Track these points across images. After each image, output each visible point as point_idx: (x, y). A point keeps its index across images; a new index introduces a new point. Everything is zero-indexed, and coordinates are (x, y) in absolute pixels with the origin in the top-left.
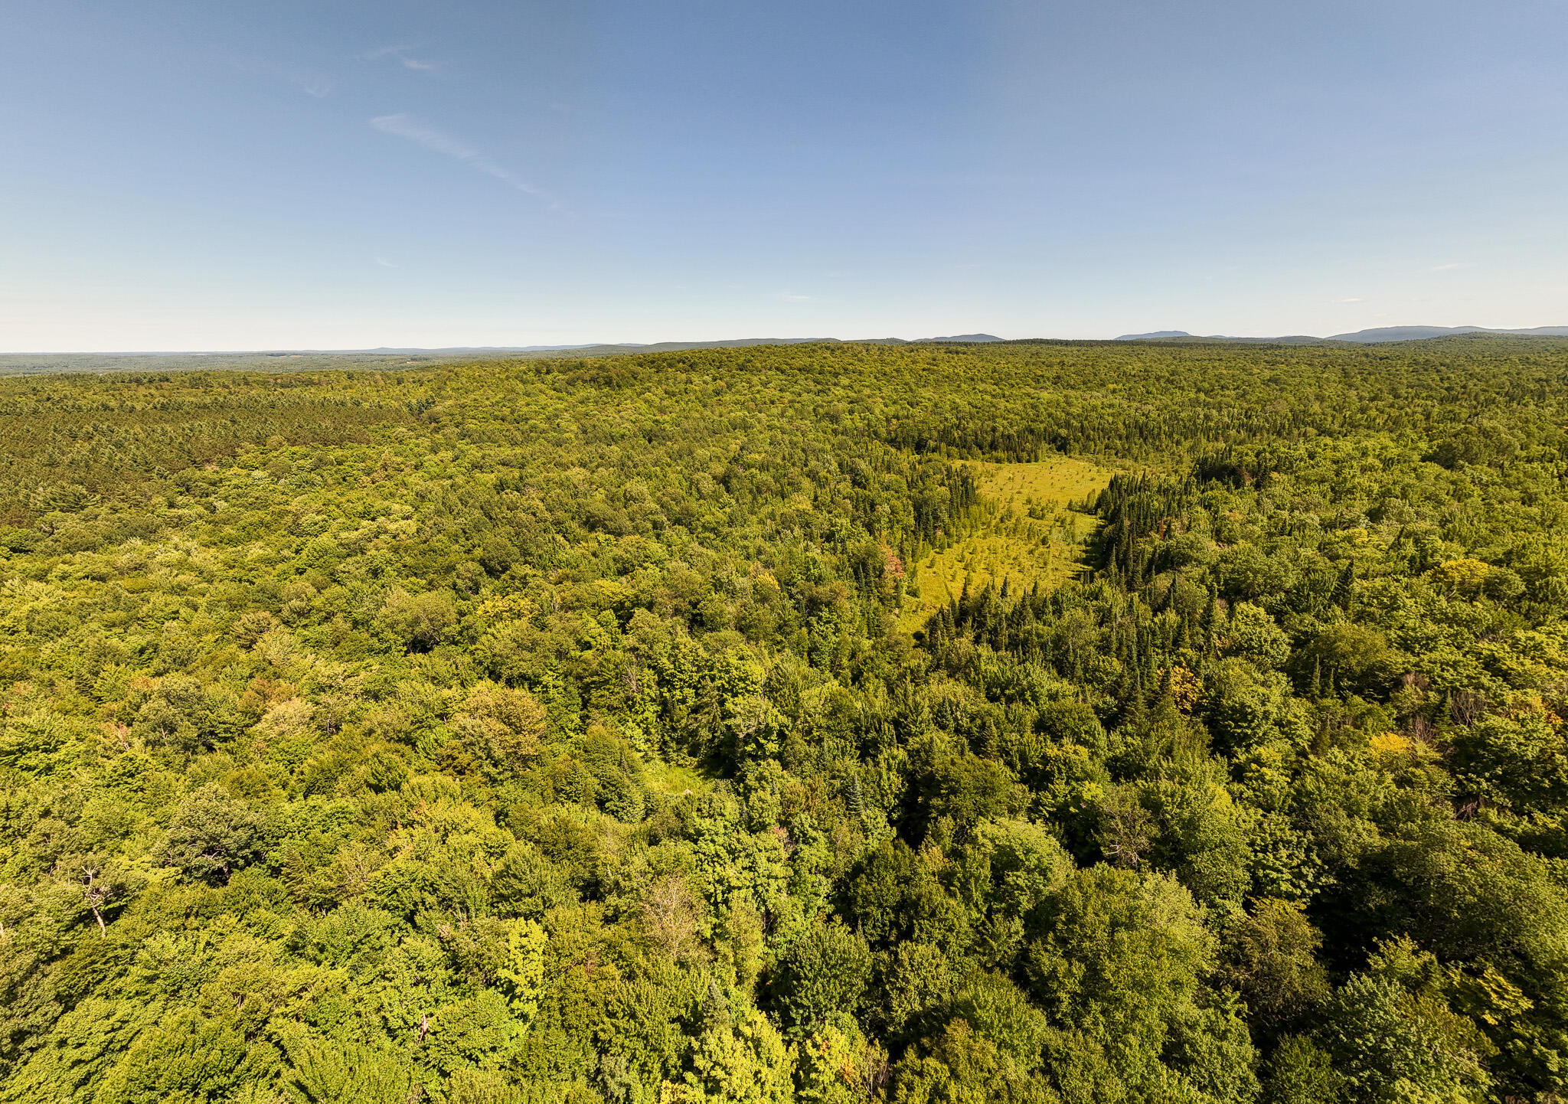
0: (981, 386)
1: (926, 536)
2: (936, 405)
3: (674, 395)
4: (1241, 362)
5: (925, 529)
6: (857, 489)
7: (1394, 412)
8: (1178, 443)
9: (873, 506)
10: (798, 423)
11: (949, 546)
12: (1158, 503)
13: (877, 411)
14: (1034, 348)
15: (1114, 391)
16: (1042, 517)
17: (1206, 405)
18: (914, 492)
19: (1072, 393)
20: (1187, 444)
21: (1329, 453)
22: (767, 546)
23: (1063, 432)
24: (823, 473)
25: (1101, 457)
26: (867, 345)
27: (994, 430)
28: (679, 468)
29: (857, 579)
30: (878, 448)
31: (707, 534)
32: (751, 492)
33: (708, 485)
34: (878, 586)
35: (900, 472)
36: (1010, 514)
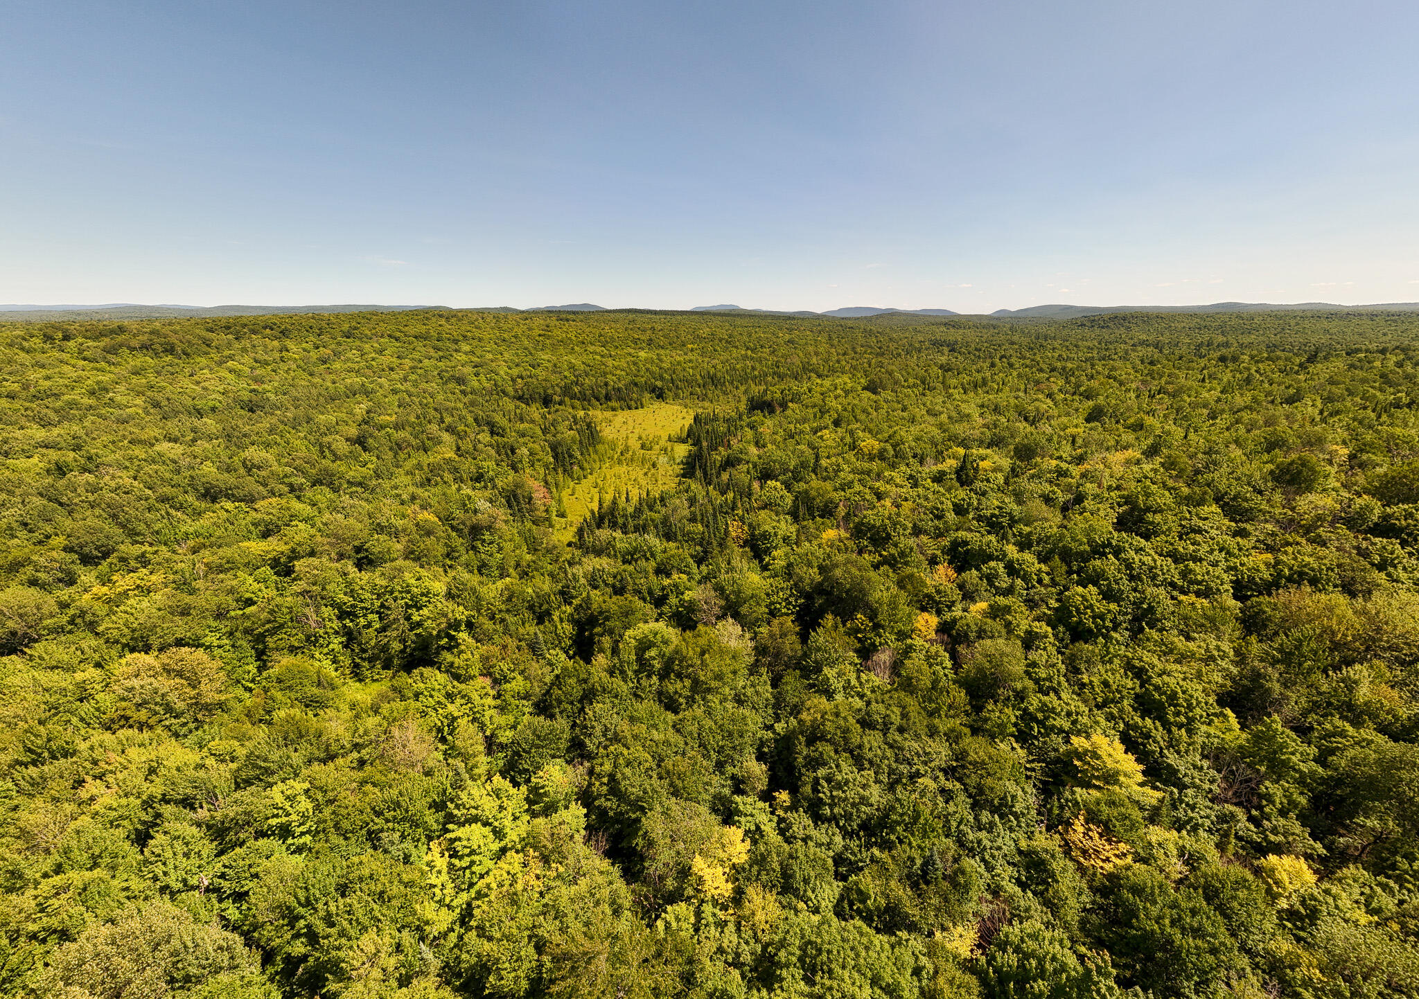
0: (591, 349)
1: (565, 471)
2: (555, 365)
3: (268, 364)
4: (772, 329)
5: (563, 465)
6: (496, 437)
7: (854, 363)
8: (737, 388)
9: (513, 451)
10: (424, 385)
11: (585, 477)
12: (722, 428)
13: (502, 373)
14: (631, 316)
15: (692, 350)
16: (651, 449)
17: (752, 359)
18: (549, 437)
19: (662, 352)
20: (743, 388)
21: (818, 389)
22: (419, 491)
23: (659, 384)
24: (461, 428)
25: (688, 401)
26: (482, 312)
27: (606, 384)
28: (302, 435)
29: (510, 507)
30: (510, 405)
31: (354, 489)
32: (391, 449)
33: (342, 447)
34: (530, 511)
35: (533, 421)
36: (627, 449)
